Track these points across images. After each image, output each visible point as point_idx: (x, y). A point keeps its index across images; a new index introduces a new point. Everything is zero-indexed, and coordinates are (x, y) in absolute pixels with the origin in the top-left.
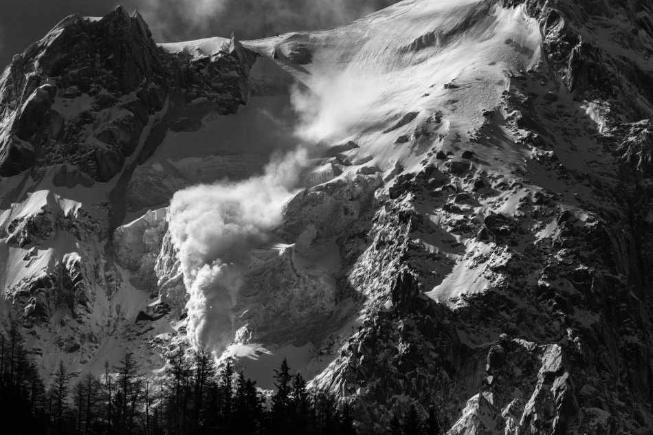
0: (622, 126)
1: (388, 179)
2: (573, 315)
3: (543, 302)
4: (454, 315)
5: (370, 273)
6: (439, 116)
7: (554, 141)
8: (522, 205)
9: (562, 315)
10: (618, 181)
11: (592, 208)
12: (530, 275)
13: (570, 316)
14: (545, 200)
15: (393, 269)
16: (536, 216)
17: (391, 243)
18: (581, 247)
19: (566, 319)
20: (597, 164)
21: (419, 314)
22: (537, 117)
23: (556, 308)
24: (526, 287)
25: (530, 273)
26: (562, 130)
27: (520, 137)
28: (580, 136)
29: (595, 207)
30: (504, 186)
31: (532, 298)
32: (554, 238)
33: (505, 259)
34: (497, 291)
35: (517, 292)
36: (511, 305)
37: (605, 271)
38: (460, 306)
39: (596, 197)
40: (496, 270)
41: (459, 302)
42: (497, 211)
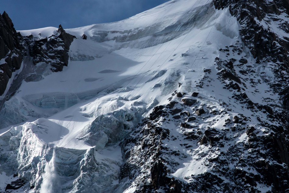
0: (285, 78)
1: (150, 108)
2: (256, 187)
3: (239, 179)
4: (188, 186)
5: (139, 163)
6: (179, 72)
7: (245, 87)
8: (227, 124)
9: (250, 187)
10: (282, 109)
11: (267, 125)
12: (231, 164)
13: (254, 188)
14: (240, 120)
15: (152, 161)
16: (234, 130)
17: (151, 145)
18: (261, 147)
19: (252, 189)
20: (270, 100)
21: (167, 186)
22: (235, 73)
23: (246, 183)
24: (229, 171)
25: (231, 163)
26: (250, 80)
27: (226, 84)
28: (261, 83)
29: (269, 124)
30: (215, 113)
31: (233, 177)
32: (246, 142)
33: (217, 154)
34: (212, 173)
35: (224, 174)
36: (221, 181)
37: (274, 161)
38: (190, 182)
39: (269, 119)
40: (211, 161)
41: (190, 179)
42: (212, 127)
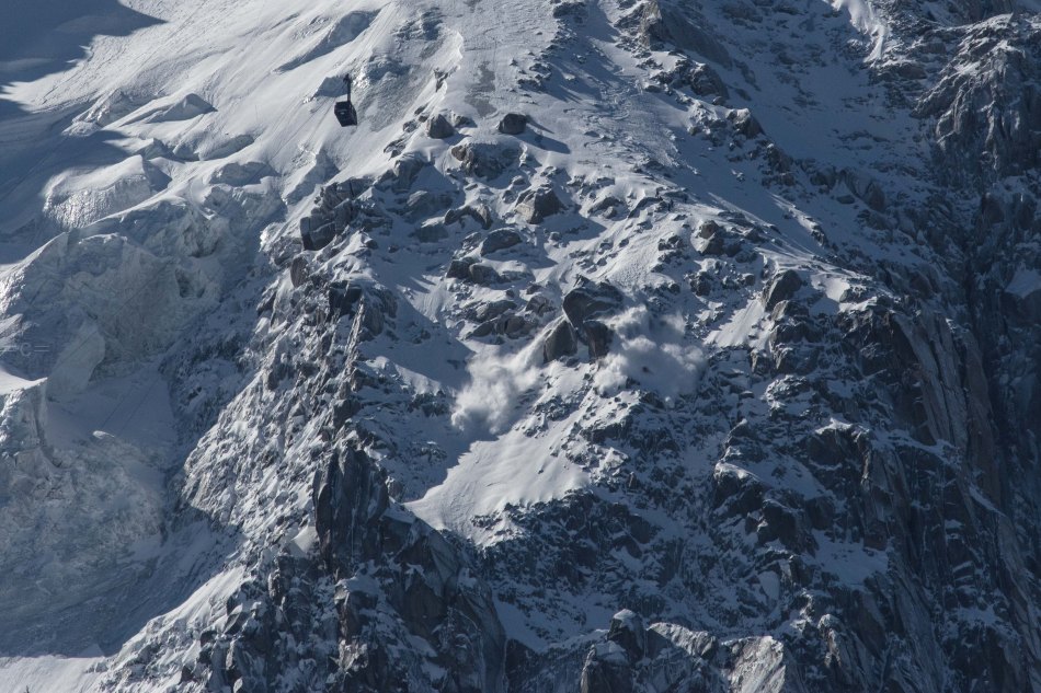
0: (939, 35)
1: (297, 197)
2: (813, 554)
3: (730, 521)
4: (488, 563)
5: (254, 453)
6: (432, 19)
7: (751, 82)
8: (667, 259)
9: (785, 557)
10: (930, 184)
11: (859, 260)
12: (692, 449)
13: (806, 559)
14: (728, 242)
15: (318, 441)
16: (706, 286)
17: (309, 370)
18: (831, 369)
19: (795, 566)
20: (870, 141)
21: (391, 561)
22: (702, 17)
23: (764, 538)
24: (682, 482)
25: (693, 443)
26: (773, 51)
27: (658, 72)
28: (824, 65)
29: (868, 259)
30: (616, 208)
31: (701, 510)
32: (757, 346)
33: (624, 405)
34: (604, 495)
35: (659, 497)
36: (643, 531)
37: (898, 432)
38: (501, 538)
39: (868, 231)
40: (599, 436)
41: (500, 526)
42: (597, 277)
